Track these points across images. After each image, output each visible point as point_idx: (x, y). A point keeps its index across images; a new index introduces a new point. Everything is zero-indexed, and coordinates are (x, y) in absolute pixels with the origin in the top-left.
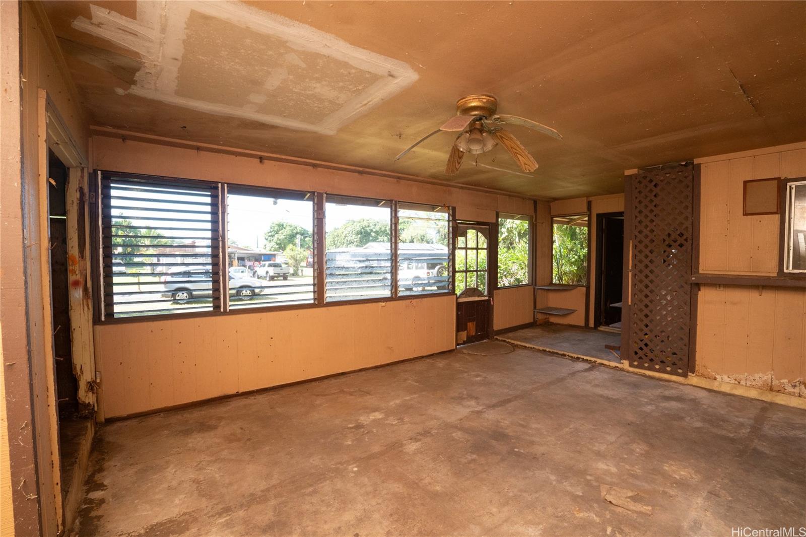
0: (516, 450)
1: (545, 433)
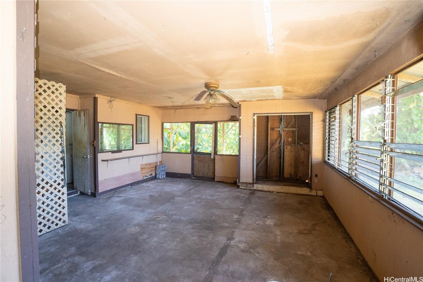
0: (199, 224)
1: (189, 235)
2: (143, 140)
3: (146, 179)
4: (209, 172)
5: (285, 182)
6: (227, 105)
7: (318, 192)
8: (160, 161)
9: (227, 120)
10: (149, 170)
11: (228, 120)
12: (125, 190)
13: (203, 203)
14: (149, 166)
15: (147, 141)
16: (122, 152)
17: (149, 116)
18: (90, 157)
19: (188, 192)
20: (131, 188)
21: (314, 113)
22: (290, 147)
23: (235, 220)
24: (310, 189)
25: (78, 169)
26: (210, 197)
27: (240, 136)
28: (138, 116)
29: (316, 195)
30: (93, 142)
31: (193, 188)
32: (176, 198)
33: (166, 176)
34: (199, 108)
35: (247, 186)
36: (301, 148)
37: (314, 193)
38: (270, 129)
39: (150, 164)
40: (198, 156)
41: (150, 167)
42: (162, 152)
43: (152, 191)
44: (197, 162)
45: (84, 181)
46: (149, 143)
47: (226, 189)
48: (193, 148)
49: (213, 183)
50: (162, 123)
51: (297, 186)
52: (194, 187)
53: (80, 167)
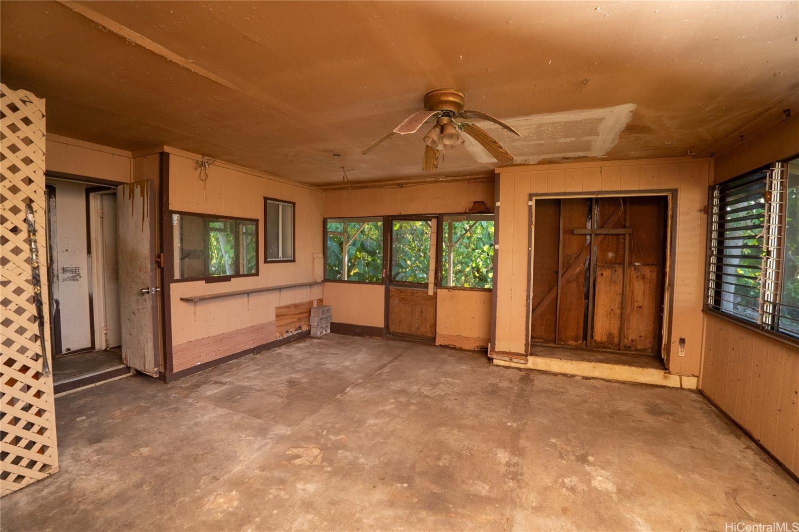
0: (406, 485)
2: (280, 255)
3: (289, 337)
4: (423, 324)
5: (598, 351)
6: (465, 177)
7: (684, 378)
8: (318, 298)
9: (464, 212)
10: (294, 318)
11: (467, 211)
12: (238, 365)
13: (413, 408)
14: (294, 311)
15: (290, 256)
16: (230, 280)
17: (294, 204)
18: (156, 291)
19: (377, 373)
20: (253, 359)
21: (679, 190)
22: (610, 273)
23: (503, 469)
24: (665, 373)
25: (129, 319)
26: (428, 388)
27: (497, 247)
28: (268, 201)
29: (679, 386)
30: (158, 258)
31: (388, 363)
32: (349, 389)
33: (331, 331)
34: (401, 186)
35: (511, 360)
36: (637, 275)
37: (673, 381)
38: (564, 231)
39: (296, 306)
40: (398, 290)
41: (297, 312)
42: (322, 281)
43: (297, 369)
44: (398, 302)
45: (143, 346)
46: (294, 261)
47: (464, 367)
48: (388, 273)
49: (432, 349)
50: (322, 219)
51: (630, 364)
52: (390, 358)
53: (134, 313)
